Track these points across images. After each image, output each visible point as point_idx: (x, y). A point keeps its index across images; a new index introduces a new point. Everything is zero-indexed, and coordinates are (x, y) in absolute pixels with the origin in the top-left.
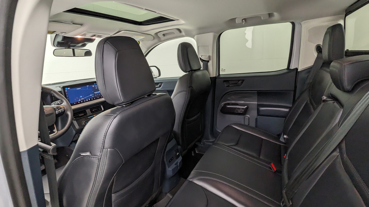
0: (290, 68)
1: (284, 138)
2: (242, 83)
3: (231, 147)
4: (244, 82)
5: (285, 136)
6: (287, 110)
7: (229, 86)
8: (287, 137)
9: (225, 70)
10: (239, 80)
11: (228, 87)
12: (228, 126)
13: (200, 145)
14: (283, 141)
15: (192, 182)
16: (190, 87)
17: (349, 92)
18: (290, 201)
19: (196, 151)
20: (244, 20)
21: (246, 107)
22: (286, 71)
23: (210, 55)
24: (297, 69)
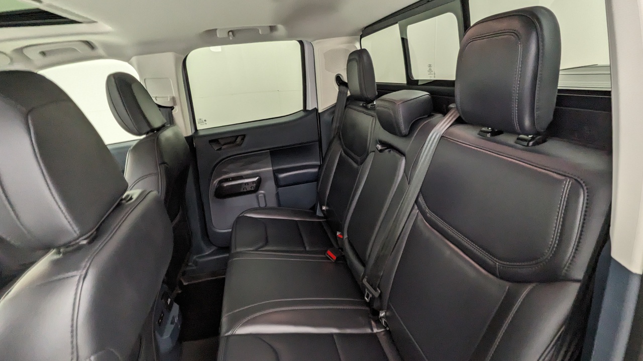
0: (307, 109)
1: (323, 211)
2: (243, 139)
3: (261, 249)
4: (246, 139)
5: (324, 208)
6: (316, 170)
7: (220, 149)
8: (327, 208)
9: (205, 121)
10: (237, 137)
11: (219, 152)
12: (238, 218)
13: (188, 268)
14: (322, 215)
15: (232, 335)
16: (161, 164)
17: (405, 136)
18: (378, 289)
19: (183, 281)
20: (231, 33)
21: (257, 178)
22: (302, 114)
23: (174, 96)
24: (316, 110)
